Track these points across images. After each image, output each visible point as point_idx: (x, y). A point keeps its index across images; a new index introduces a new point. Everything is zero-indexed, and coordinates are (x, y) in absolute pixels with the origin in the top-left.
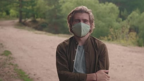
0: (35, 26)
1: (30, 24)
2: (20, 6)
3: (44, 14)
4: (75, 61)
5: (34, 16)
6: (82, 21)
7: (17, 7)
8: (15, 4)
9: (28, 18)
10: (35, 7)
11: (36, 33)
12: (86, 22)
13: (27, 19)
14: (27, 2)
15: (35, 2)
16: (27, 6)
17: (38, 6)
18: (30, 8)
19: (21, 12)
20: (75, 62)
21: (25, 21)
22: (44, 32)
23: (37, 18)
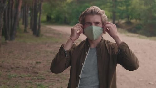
0: (128, 28)
1: (124, 25)
2: (113, 6)
3: (139, 15)
4: (84, 64)
5: (128, 17)
6: (93, 24)
7: (110, 7)
8: (109, 4)
9: (122, 19)
10: (129, 7)
11: (128, 36)
12: (98, 25)
13: (120, 20)
14: (121, 2)
15: (130, 2)
16: (121, 6)
17: (133, 6)
18: (124, 8)
19: (114, 12)
20: (83, 66)
21: (119, 23)
22: (137, 35)
23: (131, 19)
